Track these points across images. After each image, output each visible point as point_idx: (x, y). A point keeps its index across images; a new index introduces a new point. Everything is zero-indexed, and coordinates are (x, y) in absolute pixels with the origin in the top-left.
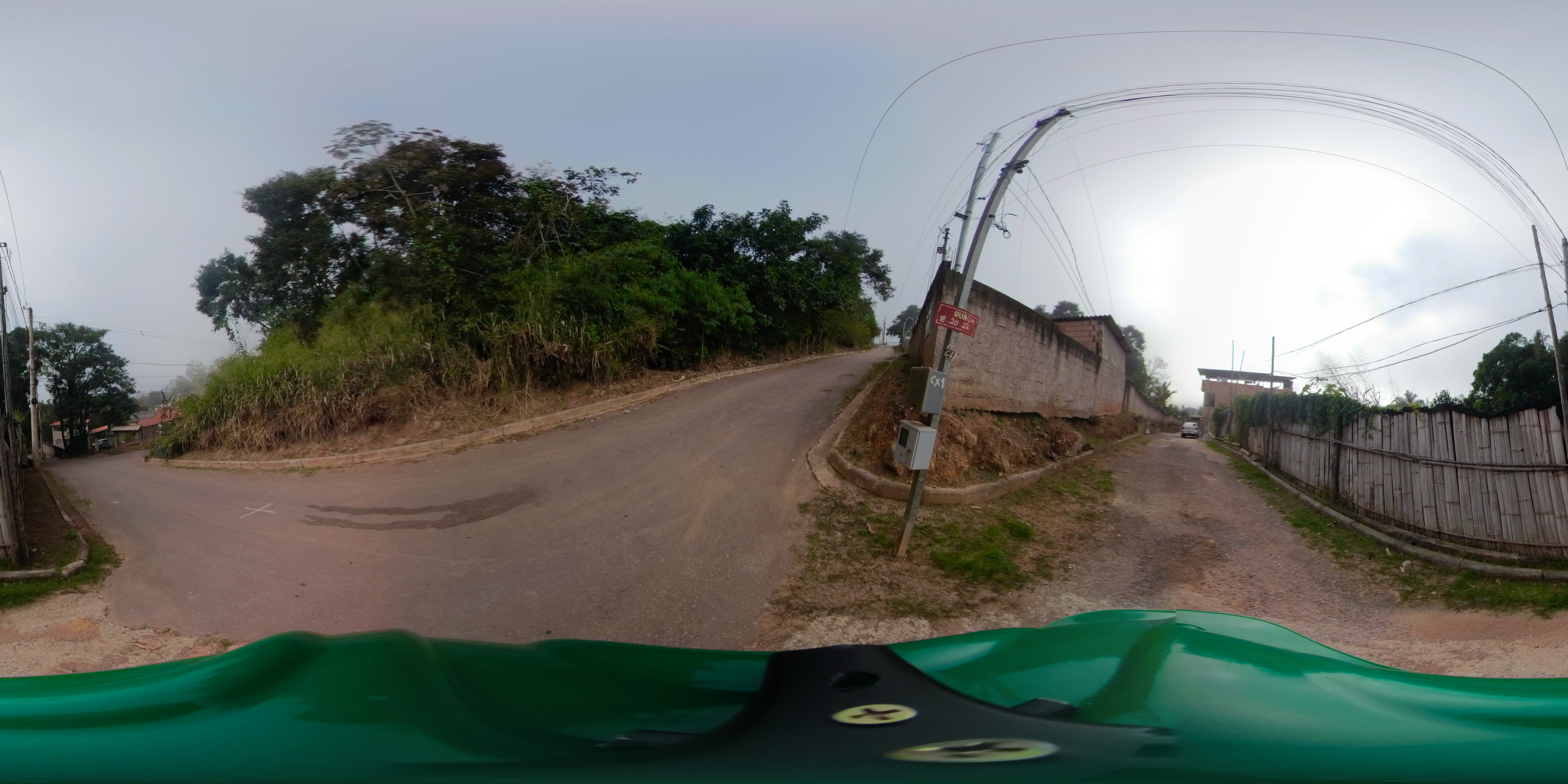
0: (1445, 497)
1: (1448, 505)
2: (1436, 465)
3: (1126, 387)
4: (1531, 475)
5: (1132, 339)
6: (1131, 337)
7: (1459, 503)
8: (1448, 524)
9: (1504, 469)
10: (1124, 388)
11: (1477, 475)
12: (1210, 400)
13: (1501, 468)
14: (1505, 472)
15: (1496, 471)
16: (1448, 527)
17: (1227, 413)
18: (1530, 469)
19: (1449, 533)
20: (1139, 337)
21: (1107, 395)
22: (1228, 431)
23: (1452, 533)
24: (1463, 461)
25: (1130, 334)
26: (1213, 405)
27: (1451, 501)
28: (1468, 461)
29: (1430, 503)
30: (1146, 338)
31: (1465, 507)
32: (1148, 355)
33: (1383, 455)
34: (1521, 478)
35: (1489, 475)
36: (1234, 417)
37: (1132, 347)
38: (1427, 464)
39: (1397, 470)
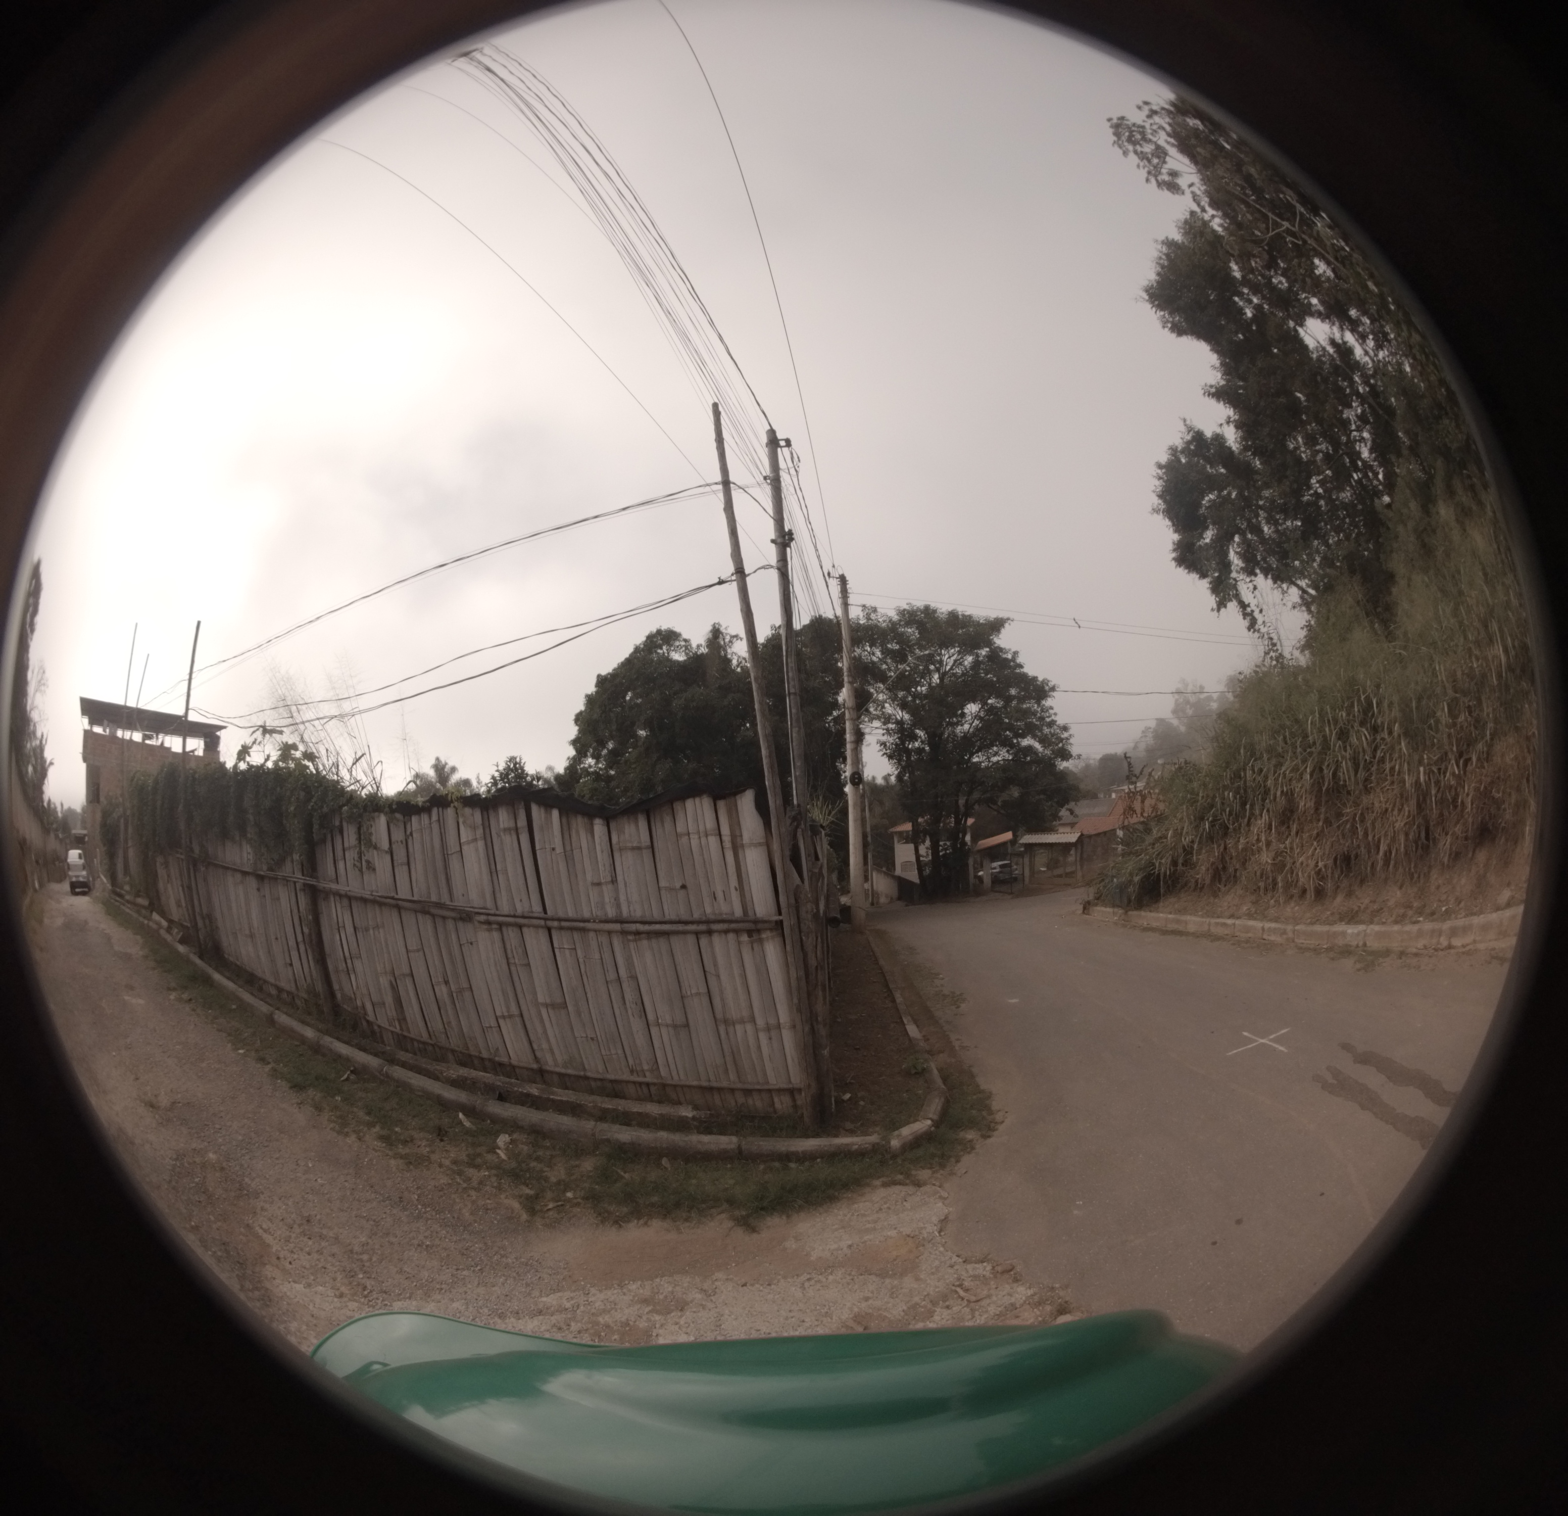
0: (535, 993)
1: (544, 1011)
2: (508, 925)
4: (704, 941)
7: (564, 1005)
8: (551, 1051)
9: (647, 928)
11: (594, 944)
13: (641, 927)
14: (650, 935)
15: (630, 933)
16: (555, 1060)
18: (703, 927)
19: (558, 1070)
23: (563, 1071)
24: (561, 914)
27: (548, 1001)
28: (571, 914)
29: (508, 1008)
31: (578, 1013)
33: (399, 908)
34: (684, 947)
35: (617, 942)
38: (489, 923)
39: (432, 941)
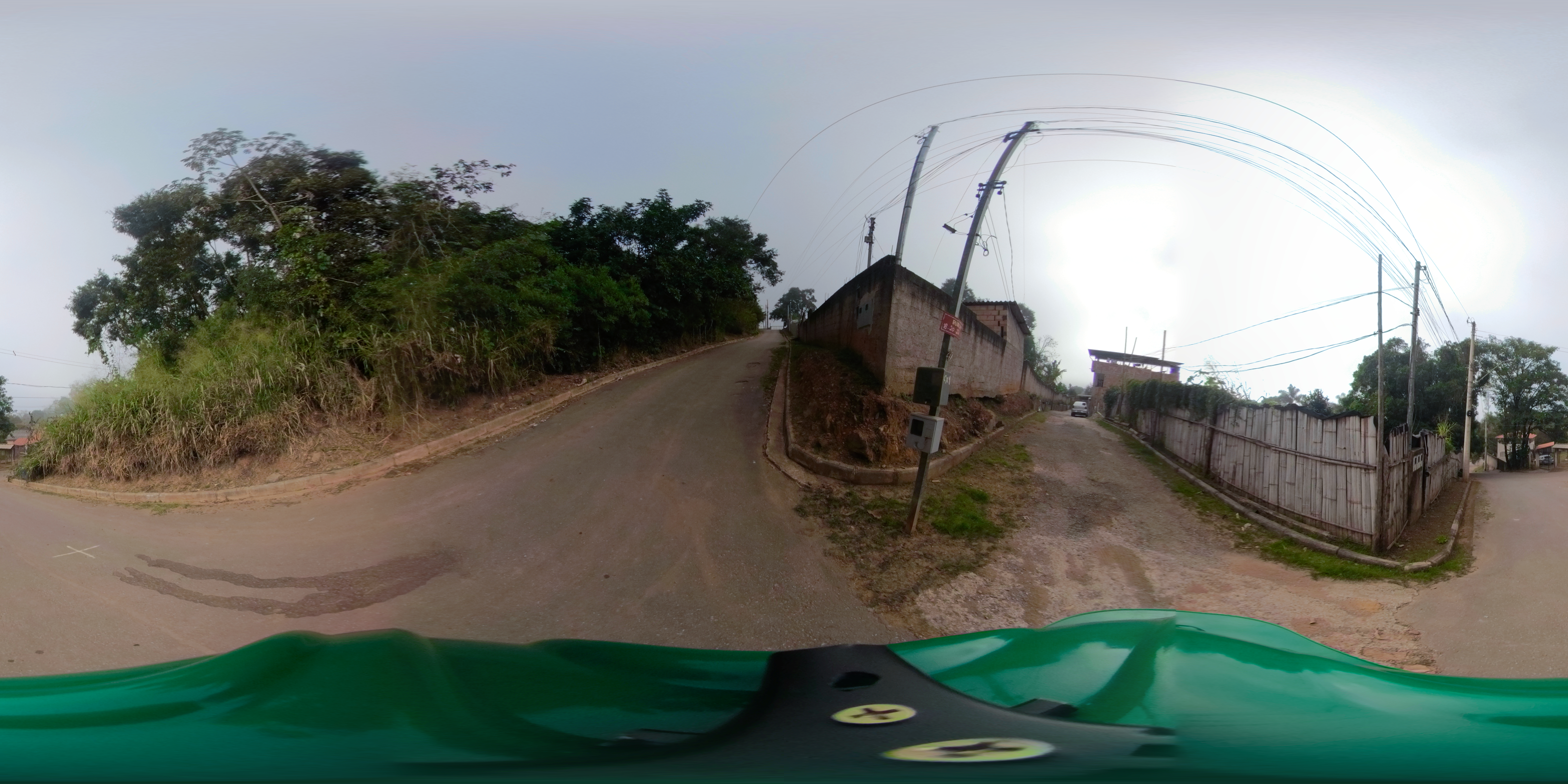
0: (1285, 478)
1: (1287, 485)
2: (1282, 452)
4: (1348, 469)
7: (1294, 484)
8: (1285, 500)
9: (1330, 461)
11: (1310, 464)
13: (1328, 461)
14: (1330, 464)
15: (1324, 462)
18: (1348, 464)
19: (1284, 508)
23: (1286, 508)
24: (1301, 451)
27: (1289, 481)
28: (1305, 452)
29: (1274, 481)
31: (1299, 488)
33: (1245, 440)
34: (1341, 470)
35: (1318, 464)
38: (1276, 450)
39: (1254, 453)
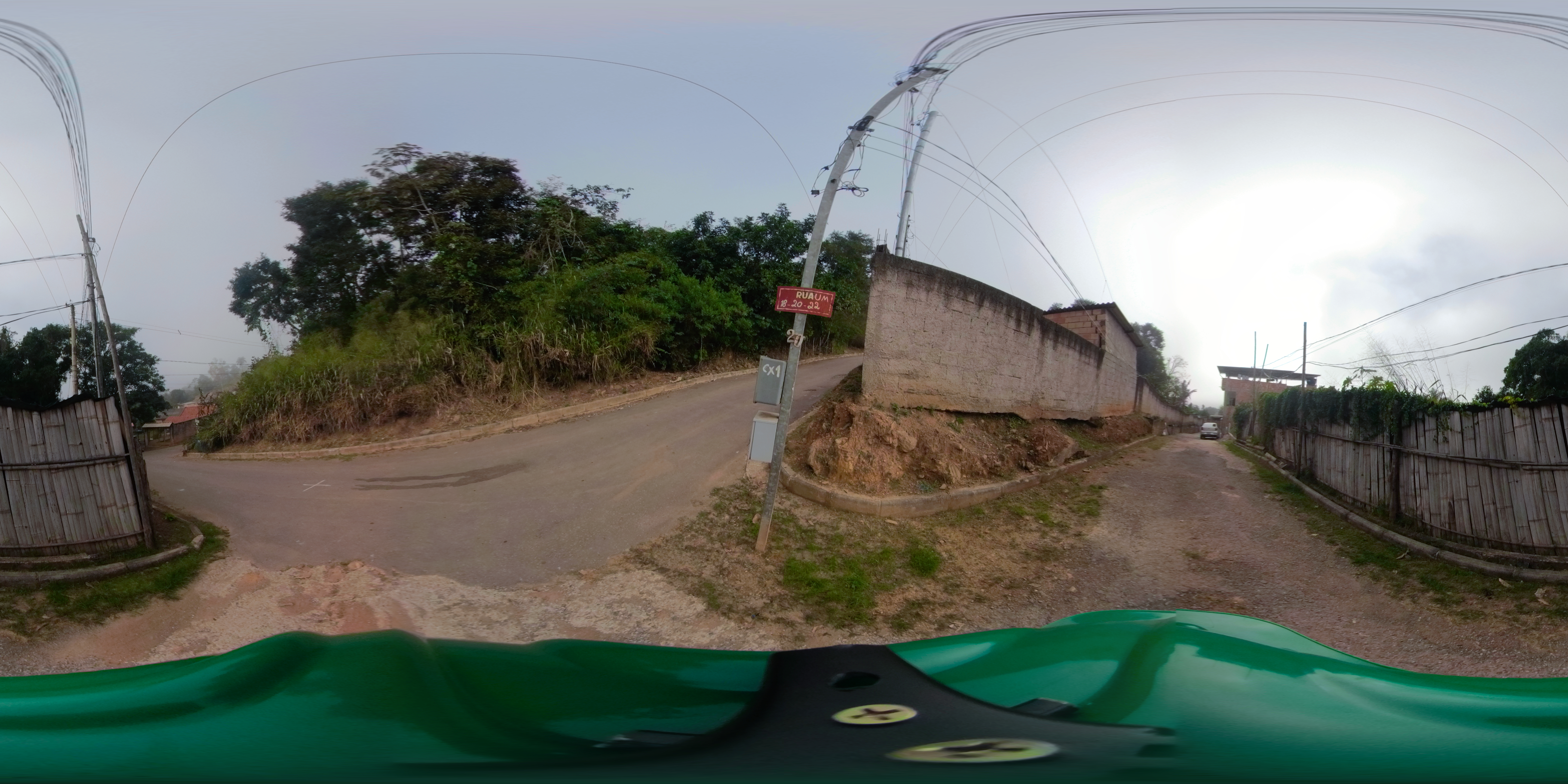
3: (1138, 385)
5: (1151, 338)
6: (1150, 335)
10: (1135, 386)
12: (1231, 399)
17: (1249, 412)
20: (1158, 335)
21: (1113, 393)
22: (1251, 432)
25: (1149, 332)
26: (1234, 405)
30: (1165, 336)
32: (1168, 353)
36: (1257, 418)
37: (1151, 346)
